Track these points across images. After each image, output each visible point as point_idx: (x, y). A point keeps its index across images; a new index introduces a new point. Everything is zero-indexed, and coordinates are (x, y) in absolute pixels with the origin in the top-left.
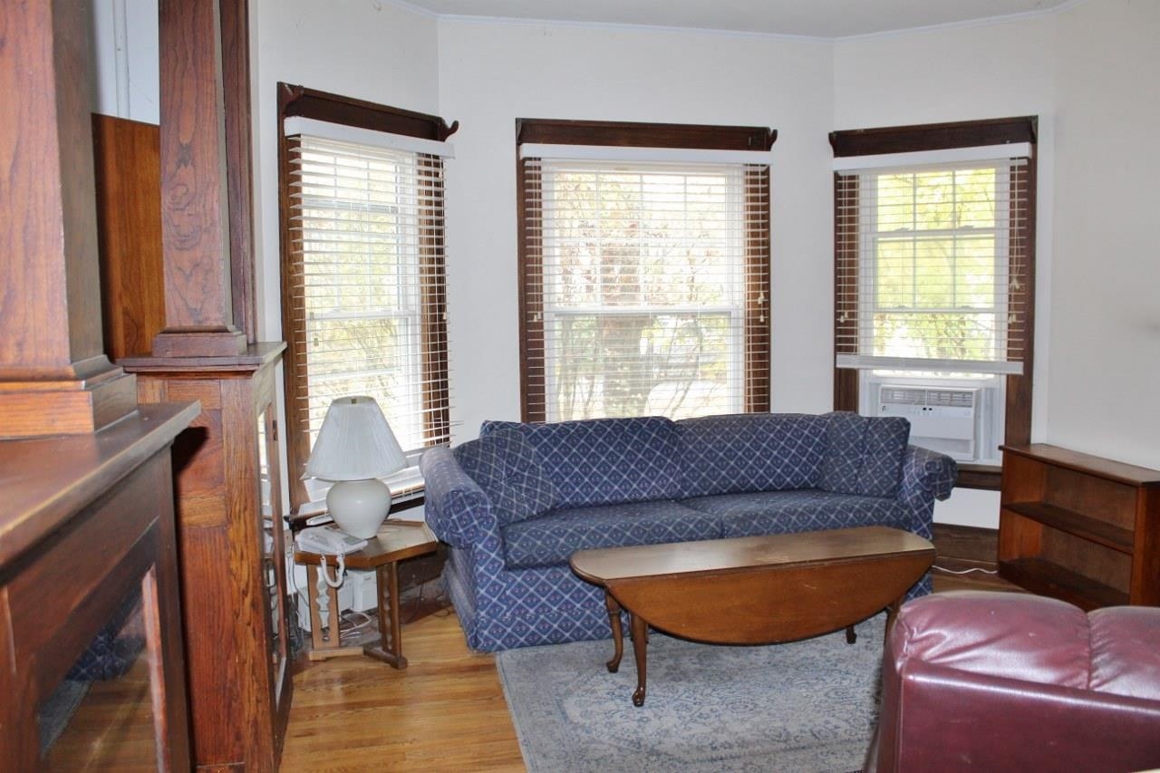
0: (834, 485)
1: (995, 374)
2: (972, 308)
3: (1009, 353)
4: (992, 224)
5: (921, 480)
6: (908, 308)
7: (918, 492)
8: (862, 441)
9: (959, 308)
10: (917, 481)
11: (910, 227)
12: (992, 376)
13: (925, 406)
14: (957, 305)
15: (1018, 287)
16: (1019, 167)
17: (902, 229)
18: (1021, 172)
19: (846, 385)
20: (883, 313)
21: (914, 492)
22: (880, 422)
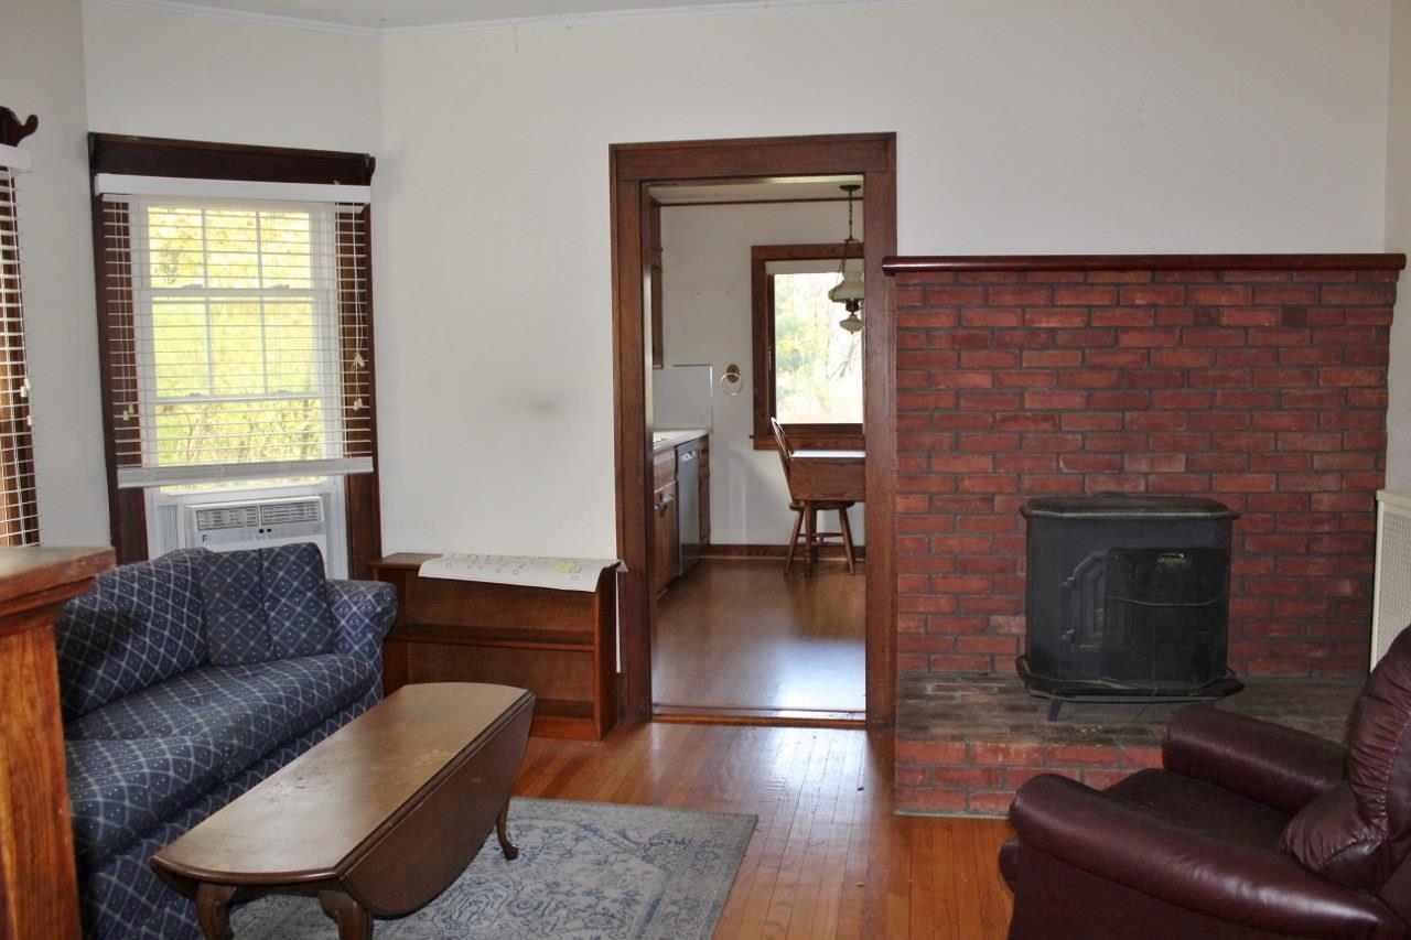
0: (240, 653)
1: (329, 475)
2: (291, 393)
3: (349, 447)
4: (308, 285)
5: (372, 620)
6: (205, 397)
7: (370, 636)
8: (259, 584)
9: (274, 394)
10: (367, 621)
11: (200, 281)
12: (323, 479)
13: (261, 527)
14: (270, 391)
15: (362, 364)
16: (356, 215)
17: (191, 285)
18: (358, 221)
19: (127, 513)
20: (169, 406)
21: (364, 636)
22: (278, 554)
